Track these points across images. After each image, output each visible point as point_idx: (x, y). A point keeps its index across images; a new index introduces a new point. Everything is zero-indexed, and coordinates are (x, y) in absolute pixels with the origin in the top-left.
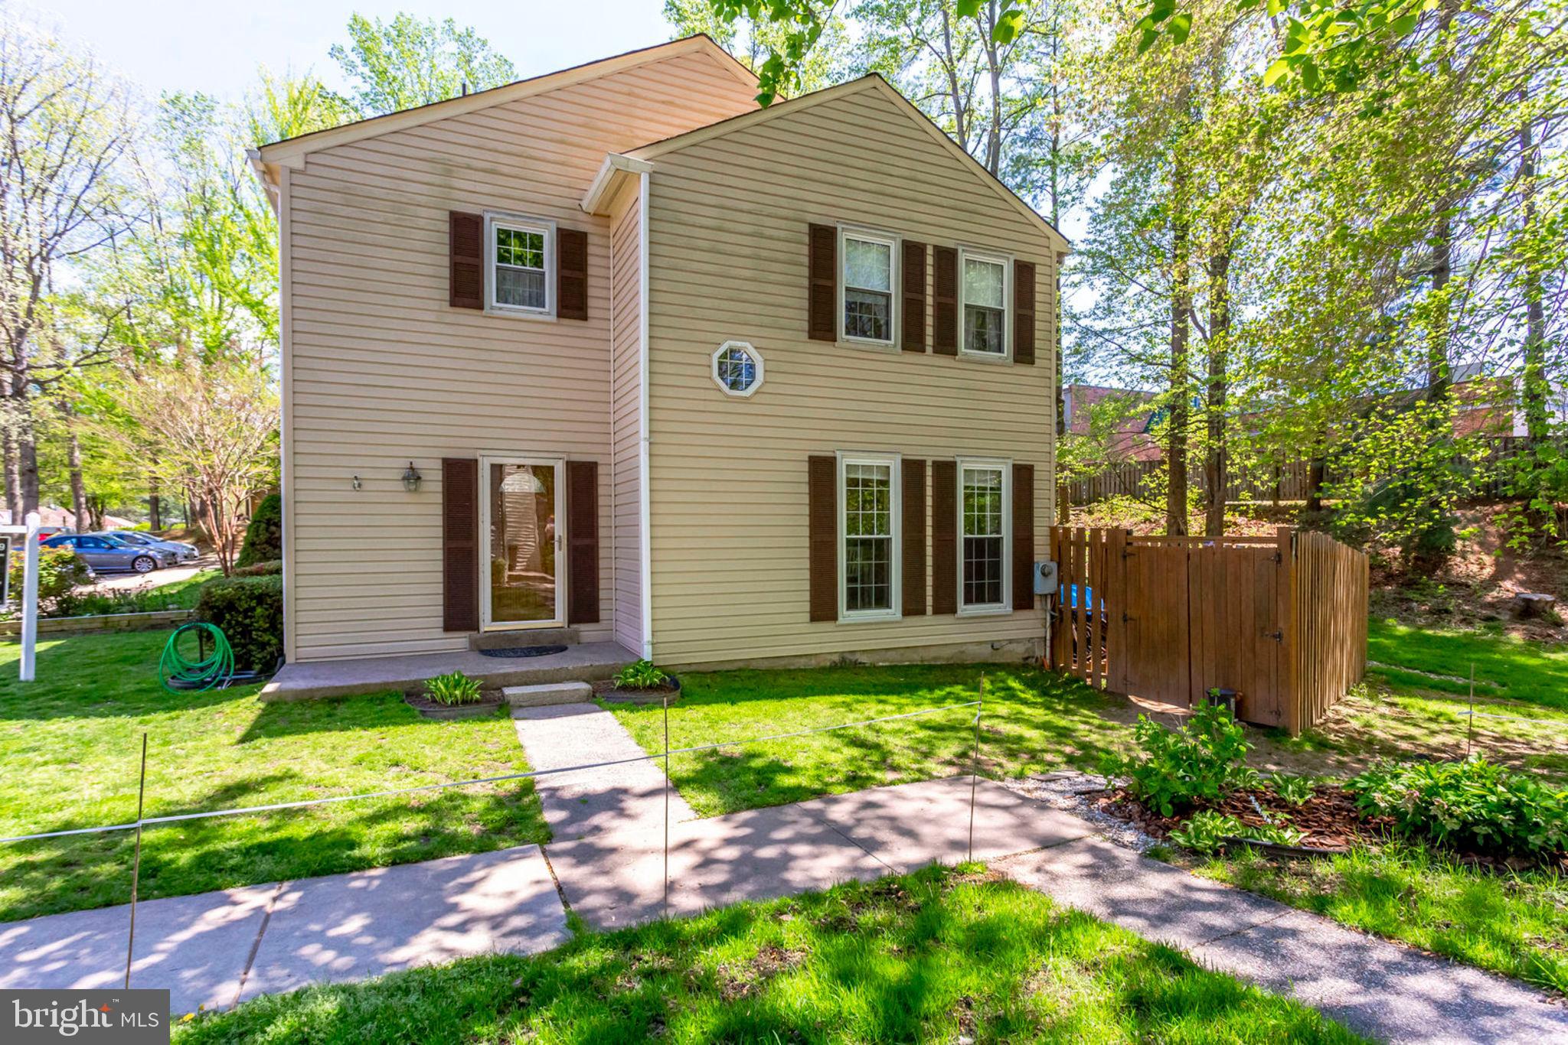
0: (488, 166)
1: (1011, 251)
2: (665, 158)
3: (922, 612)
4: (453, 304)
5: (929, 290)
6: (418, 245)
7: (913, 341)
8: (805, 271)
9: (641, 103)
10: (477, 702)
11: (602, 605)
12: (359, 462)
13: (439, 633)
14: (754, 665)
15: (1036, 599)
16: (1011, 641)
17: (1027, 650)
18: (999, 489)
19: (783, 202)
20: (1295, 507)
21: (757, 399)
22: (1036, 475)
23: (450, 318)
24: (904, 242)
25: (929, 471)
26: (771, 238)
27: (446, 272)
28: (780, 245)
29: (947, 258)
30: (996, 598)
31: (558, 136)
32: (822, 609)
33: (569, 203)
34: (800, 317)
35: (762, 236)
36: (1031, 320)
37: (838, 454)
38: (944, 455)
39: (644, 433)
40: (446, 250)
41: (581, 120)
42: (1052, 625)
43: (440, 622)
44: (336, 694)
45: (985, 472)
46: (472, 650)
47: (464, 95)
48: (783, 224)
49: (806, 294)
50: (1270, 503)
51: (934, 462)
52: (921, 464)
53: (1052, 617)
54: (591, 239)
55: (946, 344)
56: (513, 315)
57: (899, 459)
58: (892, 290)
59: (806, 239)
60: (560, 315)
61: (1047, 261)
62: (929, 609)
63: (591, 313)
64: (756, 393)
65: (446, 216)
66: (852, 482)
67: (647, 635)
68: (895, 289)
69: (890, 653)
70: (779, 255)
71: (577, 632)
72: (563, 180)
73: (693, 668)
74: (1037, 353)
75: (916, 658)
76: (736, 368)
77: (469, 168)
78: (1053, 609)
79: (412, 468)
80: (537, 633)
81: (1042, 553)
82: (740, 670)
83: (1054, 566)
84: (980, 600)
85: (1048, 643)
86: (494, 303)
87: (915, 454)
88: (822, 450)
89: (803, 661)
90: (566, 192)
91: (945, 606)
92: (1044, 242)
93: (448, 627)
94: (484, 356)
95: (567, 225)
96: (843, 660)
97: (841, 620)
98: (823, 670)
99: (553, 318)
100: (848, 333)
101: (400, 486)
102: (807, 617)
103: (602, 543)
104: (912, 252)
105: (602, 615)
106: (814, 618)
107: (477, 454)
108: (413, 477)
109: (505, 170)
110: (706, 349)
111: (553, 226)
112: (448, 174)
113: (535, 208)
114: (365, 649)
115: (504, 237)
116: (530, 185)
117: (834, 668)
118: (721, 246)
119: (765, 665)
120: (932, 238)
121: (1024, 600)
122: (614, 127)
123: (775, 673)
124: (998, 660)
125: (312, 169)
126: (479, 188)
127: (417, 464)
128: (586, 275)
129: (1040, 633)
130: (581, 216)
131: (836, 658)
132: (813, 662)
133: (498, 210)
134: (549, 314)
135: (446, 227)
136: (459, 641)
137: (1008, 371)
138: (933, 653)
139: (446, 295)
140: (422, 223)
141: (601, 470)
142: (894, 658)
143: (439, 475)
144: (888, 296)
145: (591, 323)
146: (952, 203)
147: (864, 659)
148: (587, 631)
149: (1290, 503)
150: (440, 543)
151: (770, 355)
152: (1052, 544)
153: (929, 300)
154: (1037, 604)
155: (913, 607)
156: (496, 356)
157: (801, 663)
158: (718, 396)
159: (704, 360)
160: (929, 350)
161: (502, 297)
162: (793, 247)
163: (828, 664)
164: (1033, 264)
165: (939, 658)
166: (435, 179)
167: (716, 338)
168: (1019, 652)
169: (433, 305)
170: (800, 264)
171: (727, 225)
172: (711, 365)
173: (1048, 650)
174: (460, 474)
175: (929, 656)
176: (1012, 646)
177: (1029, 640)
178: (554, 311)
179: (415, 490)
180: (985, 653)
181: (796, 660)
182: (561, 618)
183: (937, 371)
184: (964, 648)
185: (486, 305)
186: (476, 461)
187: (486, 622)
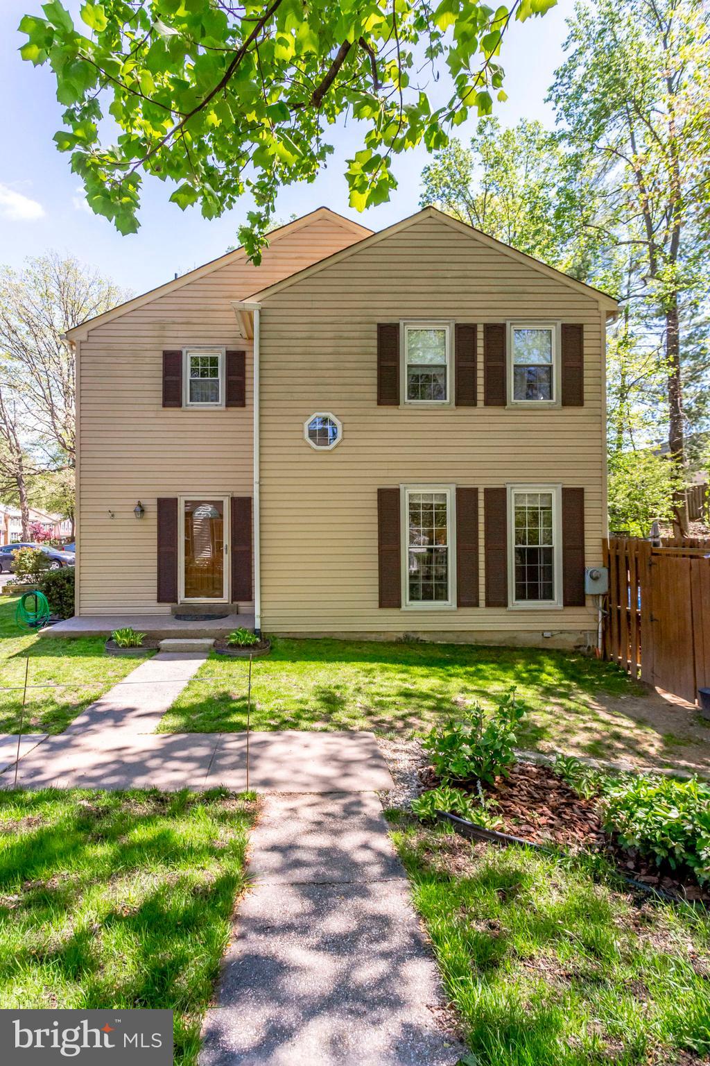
0: (185, 320)
1: (557, 318)
2: (271, 298)
3: (475, 605)
4: (164, 406)
5: (480, 358)
6: (146, 374)
7: (465, 397)
8: (375, 358)
11: (253, 590)
12: (110, 502)
13: (155, 603)
14: (336, 636)
15: (587, 597)
16: (562, 632)
17: (578, 640)
18: (550, 508)
19: (356, 312)
21: (339, 450)
22: (586, 496)
23: (162, 414)
24: (457, 325)
25: (481, 496)
26: (348, 338)
27: (161, 387)
28: (357, 342)
29: (496, 334)
30: (549, 595)
31: (227, 294)
32: (388, 597)
33: (231, 334)
34: (372, 392)
35: (341, 338)
36: (580, 369)
37: (402, 487)
38: (495, 484)
40: (161, 374)
41: (242, 281)
42: (604, 620)
43: (155, 596)
45: (536, 495)
46: (172, 614)
47: (176, 279)
48: (358, 327)
49: (375, 373)
51: (486, 490)
52: (474, 491)
53: (603, 614)
54: (248, 355)
55: (496, 397)
56: (199, 408)
57: (453, 488)
58: (448, 363)
59: (375, 335)
60: (227, 406)
61: (596, 320)
62: (482, 603)
63: (247, 402)
64: (337, 446)
65: (161, 354)
66: (412, 506)
67: (257, 612)
68: (450, 361)
69: (447, 634)
70: (355, 350)
71: (238, 606)
72: (230, 321)
73: (291, 635)
74: (586, 396)
75: (471, 640)
76: (324, 431)
77: (174, 323)
78: (605, 608)
79: (140, 505)
80: (211, 606)
81: (593, 559)
82: (325, 639)
83: (605, 571)
84: (534, 596)
85: (600, 635)
86: (189, 402)
87: (467, 483)
88: (389, 484)
89: (374, 635)
90: (230, 327)
91: (497, 600)
92: (594, 305)
93: (159, 600)
94: (182, 435)
95: (232, 348)
96: (407, 637)
97: (404, 608)
98: (391, 644)
99: (223, 408)
100: (410, 398)
101: (133, 515)
102: (377, 604)
103: (253, 549)
104: (464, 334)
105: (254, 596)
106: (381, 606)
107: (177, 495)
108: (141, 510)
109: (195, 320)
110: (298, 420)
111: (224, 351)
112: (163, 329)
113: (212, 341)
115: (195, 361)
116: (210, 328)
117: (399, 643)
118: (311, 349)
119: (344, 637)
120: (480, 318)
121: (575, 598)
123: (347, 643)
124: (549, 646)
125: (91, 340)
126: (180, 334)
127: (143, 502)
128: (244, 378)
129: (593, 626)
130: (242, 341)
131: (401, 635)
132: (382, 638)
133: (192, 346)
134: (221, 405)
135: (161, 361)
136: (166, 608)
137: (560, 413)
138: (486, 637)
139: (161, 401)
140: (148, 360)
141: (254, 502)
142: (451, 639)
143: (155, 509)
144: (445, 367)
145: (247, 407)
146: (500, 289)
148: (243, 606)
150: (155, 549)
151: (347, 419)
152: (603, 554)
153: (480, 366)
154: (589, 602)
155: (467, 599)
157: (373, 637)
158: (310, 451)
159: (297, 427)
160: (480, 404)
161: (193, 398)
162: (365, 342)
163: (394, 640)
164: (582, 325)
165: (491, 641)
166: (156, 333)
167: (307, 411)
168: (570, 641)
169: (155, 407)
170: (371, 354)
171: (316, 335)
172: (302, 431)
173: (600, 641)
174: (167, 507)
175: (482, 639)
176: (563, 636)
177: (582, 631)
178: (224, 404)
179: (141, 518)
180: (536, 640)
181: (368, 635)
182: (226, 598)
183: (487, 419)
184: (515, 634)
185: (184, 404)
186: (176, 499)
187: (182, 597)
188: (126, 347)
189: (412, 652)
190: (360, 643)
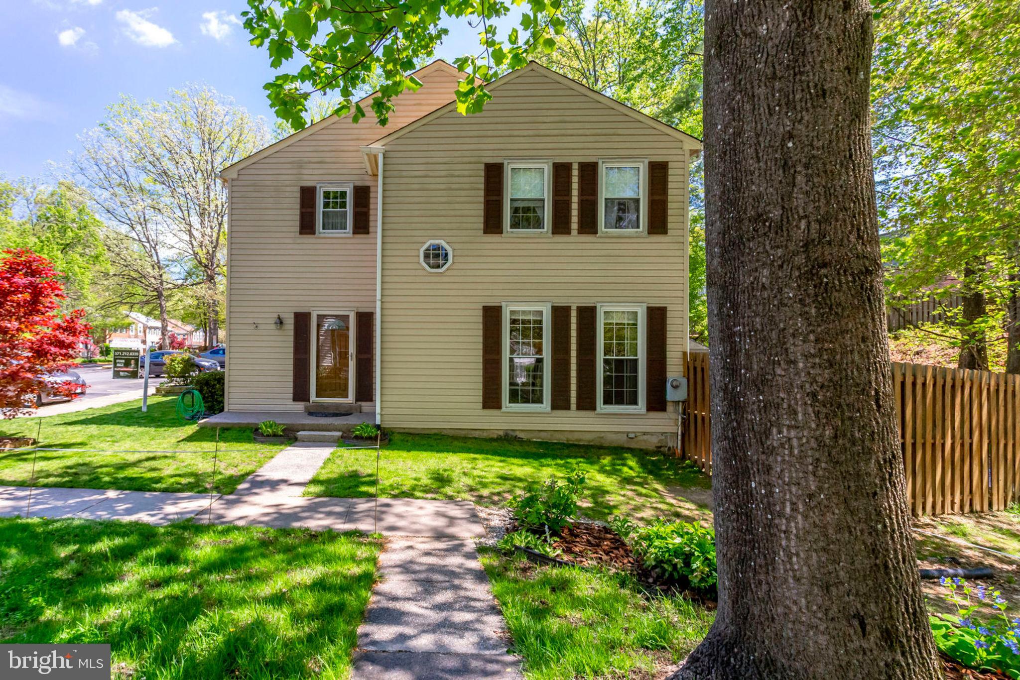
0: (319, 160)
1: (644, 156)
2: (393, 143)
4: (301, 233)
5: (575, 193)
6: (285, 206)
7: (561, 226)
8: (482, 193)
10: (281, 436)
11: (374, 392)
12: (256, 315)
13: (291, 402)
14: (445, 432)
15: (668, 404)
16: (645, 434)
17: (660, 441)
18: (636, 324)
19: (467, 153)
21: (449, 273)
22: (669, 314)
23: (299, 241)
24: (554, 164)
25: (574, 313)
26: (458, 176)
27: (298, 218)
28: (466, 180)
29: (589, 171)
30: (633, 401)
31: (355, 137)
32: (491, 400)
33: (358, 172)
34: (478, 221)
35: (453, 176)
36: (665, 203)
37: (503, 304)
38: (586, 302)
39: (378, 296)
40: (298, 206)
42: (683, 424)
43: (291, 396)
45: (624, 312)
46: (305, 411)
47: (312, 125)
48: (467, 166)
49: (482, 206)
51: (578, 307)
52: (567, 309)
53: (683, 419)
54: (371, 189)
55: (589, 225)
56: (330, 235)
57: (549, 306)
58: (546, 197)
59: (483, 173)
60: (354, 233)
61: (680, 158)
62: (573, 406)
63: (370, 229)
64: (448, 269)
65: (298, 189)
66: (514, 321)
67: (378, 410)
68: (547, 196)
69: (542, 433)
70: (464, 186)
71: (360, 406)
72: (357, 160)
73: (406, 431)
74: (669, 225)
75: (563, 438)
76: (437, 256)
77: (310, 163)
78: (684, 413)
79: (279, 318)
80: (338, 406)
81: (674, 370)
82: (435, 434)
83: (684, 381)
84: (620, 401)
85: (680, 437)
86: (321, 230)
87: (562, 302)
88: (492, 302)
89: (477, 432)
90: (357, 166)
91: (587, 403)
92: (679, 145)
93: (295, 399)
94: (316, 258)
95: (359, 184)
96: (506, 435)
97: (504, 409)
98: (492, 440)
99: (351, 235)
100: (511, 227)
101: (273, 327)
102: (481, 405)
103: (374, 357)
104: (561, 172)
105: (374, 397)
106: (486, 406)
107: (311, 310)
108: (280, 322)
109: (327, 160)
110: (414, 246)
111: (352, 186)
112: (301, 168)
113: (342, 178)
115: (327, 195)
116: (341, 166)
117: (499, 439)
118: (425, 186)
119: (452, 433)
120: (575, 158)
121: (657, 403)
123: (455, 438)
124: (633, 445)
125: (240, 177)
126: (316, 172)
127: (282, 316)
128: (369, 209)
129: (673, 429)
130: (367, 177)
131: (501, 433)
132: (485, 434)
133: (320, 181)
134: (348, 233)
135: (299, 195)
136: (300, 406)
137: (645, 241)
138: (577, 436)
139: (298, 229)
140: (288, 194)
141: (375, 316)
142: (545, 437)
143: (292, 321)
144: (543, 200)
145: (370, 235)
146: (592, 131)
147: (522, 435)
148: (365, 406)
150: (292, 356)
151: (457, 246)
152: (683, 365)
153: (575, 199)
154: (670, 408)
155: (560, 402)
156: (322, 258)
157: (476, 434)
158: (424, 273)
159: (413, 253)
160: (574, 232)
161: (325, 227)
162: (473, 179)
163: (495, 436)
164: (667, 162)
165: (580, 440)
166: (295, 172)
167: (420, 239)
168: (652, 442)
169: (292, 235)
170: (479, 189)
171: (431, 173)
172: (418, 256)
173: (679, 443)
174: (302, 320)
175: (573, 438)
176: (645, 437)
177: (662, 434)
178: (351, 231)
179: (280, 329)
180: (622, 440)
181: (473, 432)
182: (351, 398)
183: (580, 246)
184: (603, 435)
185: (317, 232)
186: (310, 313)
187: (313, 397)
188: (268, 183)
189: (511, 448)
190: (465, 439)
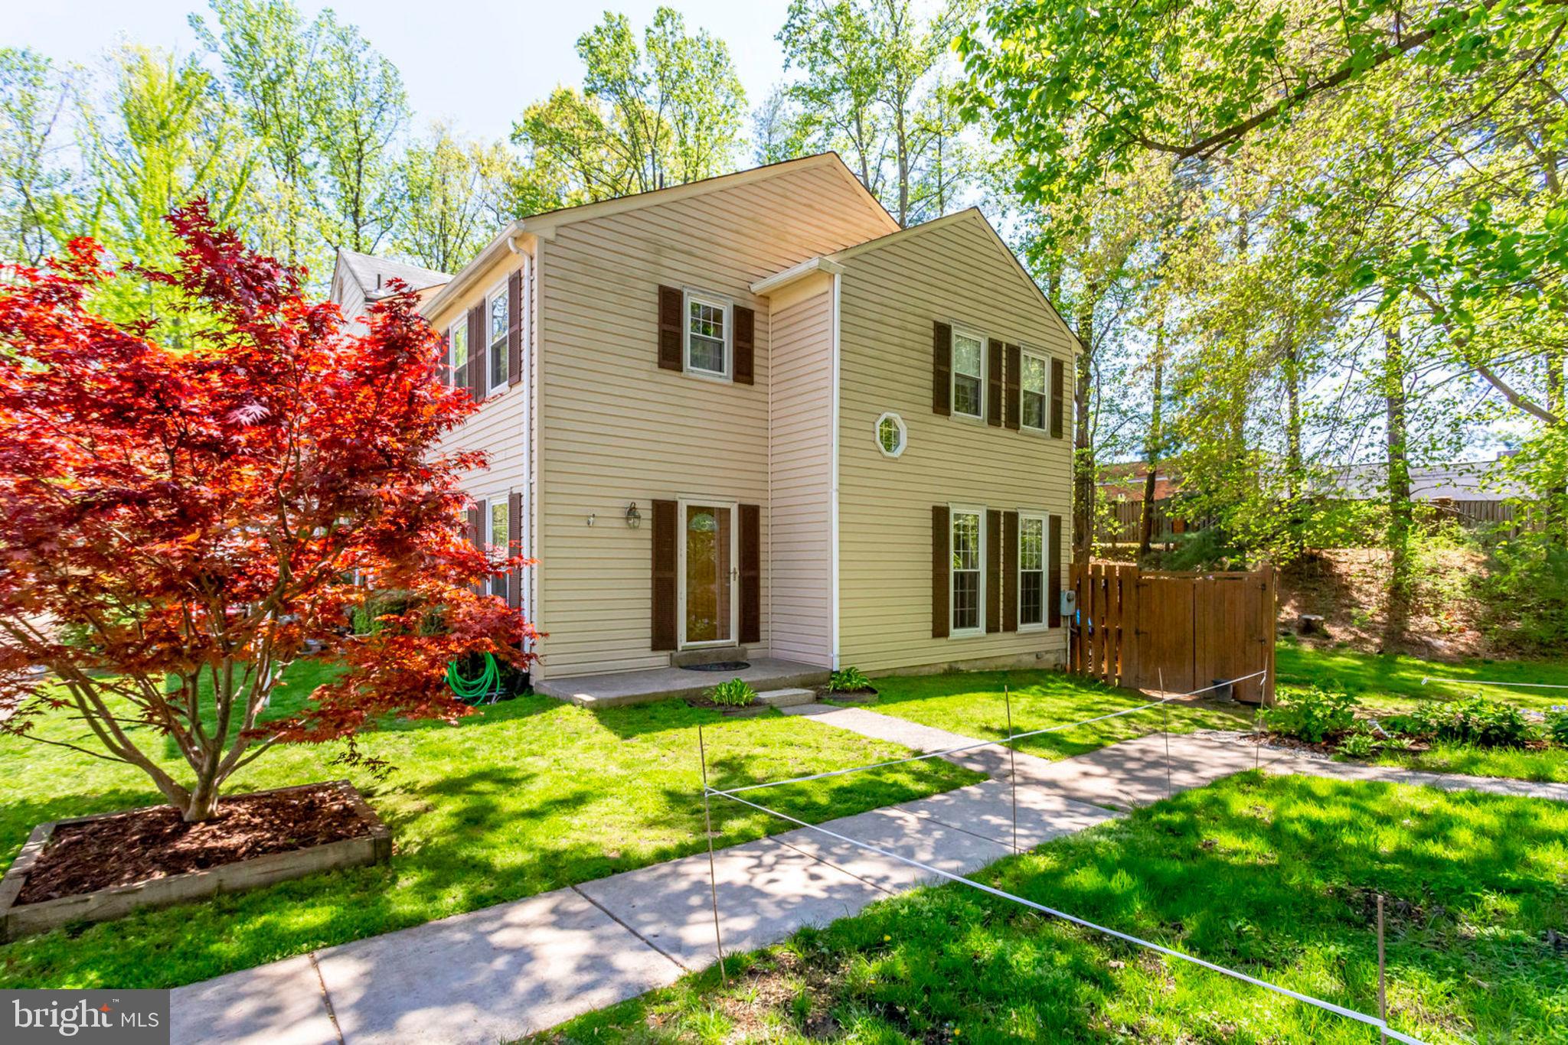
0: (685, 248)
1: (1051, 352)
3: (997, 630)
4: (661, 366)
5: (1004, 378)
6: (634, 312)
7: (993, 416)
8: (931, 359)
9: (790, 204)
11: (762, 627)
12: (595, 501)
13: (648, 652)
14: (898, 673)
15: (1062, 619)
16: (1047, 652)
17: (1056, 659)
19: (919, 303)
20: (1131, 549)
21: (902, 459)
23: (659, 378)
24: (989, 339)
26: (911, 331)
27: (656, 338)
28: (916, 338)
30: (1039, 619)
31: (734, 227)
33: (742, 284)
34: (928, 395)
35: (906, 330)
37: (950, 505)
38: (1011, 507)
39: (835, 485)
40: (655, 318)
42: (1071, 638)
43: (649, 642)
44: (636, 701)
45: (1033, 521)
46: (671, 665)
48: (919, 320)
49: (931, 377)
50: (1109, 545)
51: (1005, 513)
52: (998, 514)
53: (1071, 633)
54: (757, 316)
56: (700, 377)
57: (984, 509)
58: (982, 377)
59: (932, 333)
60: (736, 380)
62: (1001, 628)
63: (756, 378)
64: (900, 454)
65: (656, 289)
66: (957, 527)
67: (836, 650)
68: (984, 377)
69: (977, 662)
70: (916, 345)
71: (745, 650)
72: (737, 265)
75: (993, 666)
76: (890, 434)
77: (673, 248)
78: (1072, 627)
79: (632, 508)
81: (1066, 584)
82: (890, 677)
83: (1074, 593)
85: (1069, 653)
86: (690, 367)
87: (994, 506)
88: (941, 502)
89: (927, 669)
90: (738, 274)
93: (655, 647)
94: (682, 412)
95: (741, 303)
97: (950, 637)
99: (730, 382)
100: (957, 409)
101: (622, 523)
102: (930, 634)
103: (762, 575)
104: (994, 351)
105: (762, 635)
106: (934, 636)
107: (677, 497)
109: (700, 253)
110: (872, 418)
111: (731, 304)
112: (658, 253)
113: (717, 287)
114: (587, 667)
115: (696, 310)
116: (714, 267)
117: (947, 674)
118: (881, 336)
119: (905, 673)
120: (1006, 338)
121: (1055, 620)
122: (772, 223)
124: (1040, 667)
125: (560, 241)
126: (682, 267)
127: (635, 504)
128: (753, 346)
129: (1064, 645)
130: (750, 297)
131: (946, 666)
132: (932, 670)
133: (695, 287)
134: (726, 378)
135: (656, 299)
136: (662, 658)
137: (1050, 443)
139: (655, 358)
140: (639, 294)
141: (762, 512)
142: (980, 666)
143: (649, 514)
144: (981, 381)
145: (756, 387)
147: (963, 667)
148: (752, 649)
149: (1126, 545)
150: (649, 574)
151: (911, 425)
152: (1071, 577)
153: (1004, 386)
154: (1063, 623)
155: (992, 626)
156: (691, 413)
157: (926, 671)
158: (879, 456)
159: (870, 427)
160: (1003, 425)
161: (695, 361)
162: (924, 339)
163: (942, 672)
165: (1004, 666)
166: (647, 258)
167: (875, 409)
168: (1050, 660)
169: (646, 366)
170: (929, 354)
173: (1068, 659)
174: (664, 513)
175: (1000, 664)
176: (1048, 656)
177: (1057, 651)
178: (731, 376)
179: (633, 527)
180: (1032, 662)
181: (923, 669)
182: (734, 638)
185: (685, 369)
186: (676, 503)
187: (682, 642)
